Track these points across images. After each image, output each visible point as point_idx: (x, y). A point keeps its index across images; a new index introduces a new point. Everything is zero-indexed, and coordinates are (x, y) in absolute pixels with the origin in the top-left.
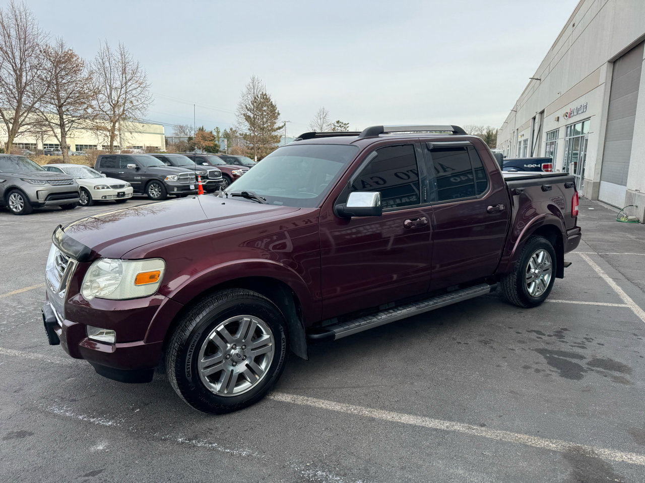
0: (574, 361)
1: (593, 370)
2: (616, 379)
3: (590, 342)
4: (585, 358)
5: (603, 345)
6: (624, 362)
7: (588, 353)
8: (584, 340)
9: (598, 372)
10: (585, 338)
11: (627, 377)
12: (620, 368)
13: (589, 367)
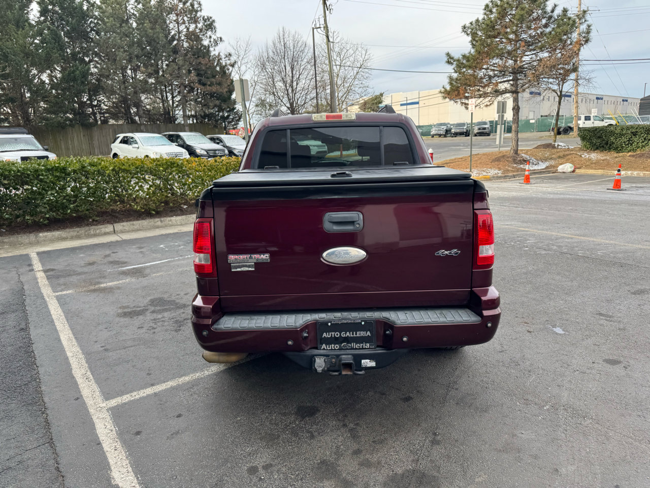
0: (158, 308)
1: (144, 307)
2: (128, 307)
3: (150, 327)
4: (151, 312)
5: (139, 328)
6: (122, 319)
7: (149, 316)
8: (155, 326)
9: (140, 307)
10: (155, 329)
11: (120, 311)
12: (125, 315)
13: (147, 308)
